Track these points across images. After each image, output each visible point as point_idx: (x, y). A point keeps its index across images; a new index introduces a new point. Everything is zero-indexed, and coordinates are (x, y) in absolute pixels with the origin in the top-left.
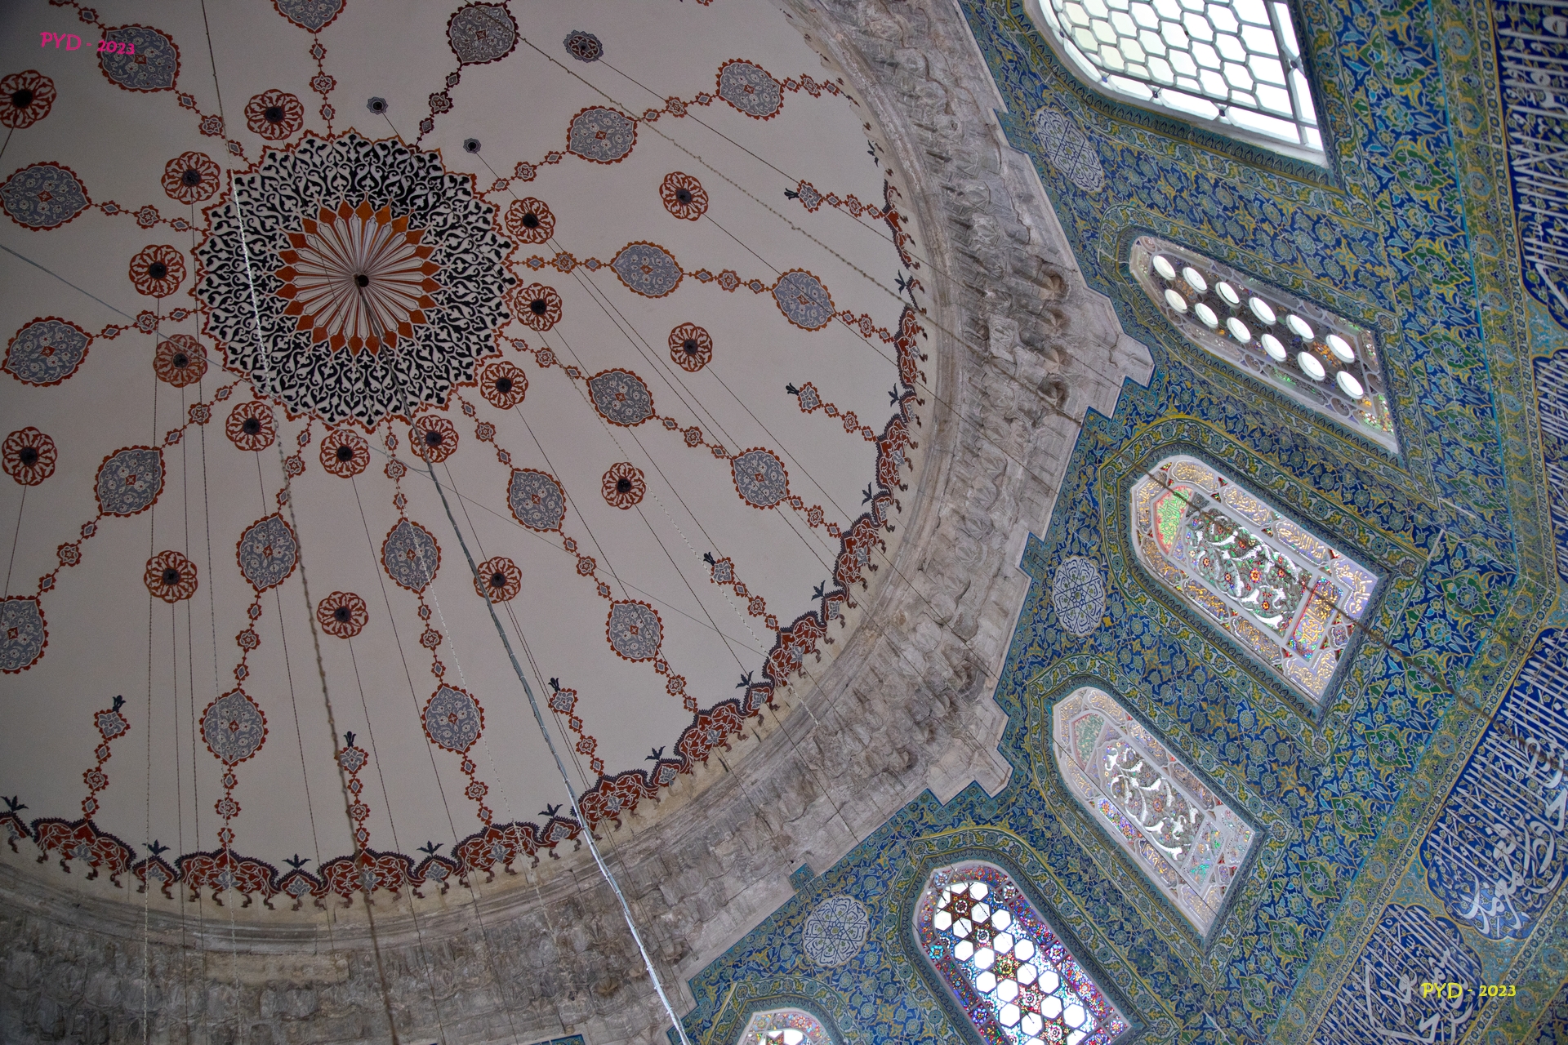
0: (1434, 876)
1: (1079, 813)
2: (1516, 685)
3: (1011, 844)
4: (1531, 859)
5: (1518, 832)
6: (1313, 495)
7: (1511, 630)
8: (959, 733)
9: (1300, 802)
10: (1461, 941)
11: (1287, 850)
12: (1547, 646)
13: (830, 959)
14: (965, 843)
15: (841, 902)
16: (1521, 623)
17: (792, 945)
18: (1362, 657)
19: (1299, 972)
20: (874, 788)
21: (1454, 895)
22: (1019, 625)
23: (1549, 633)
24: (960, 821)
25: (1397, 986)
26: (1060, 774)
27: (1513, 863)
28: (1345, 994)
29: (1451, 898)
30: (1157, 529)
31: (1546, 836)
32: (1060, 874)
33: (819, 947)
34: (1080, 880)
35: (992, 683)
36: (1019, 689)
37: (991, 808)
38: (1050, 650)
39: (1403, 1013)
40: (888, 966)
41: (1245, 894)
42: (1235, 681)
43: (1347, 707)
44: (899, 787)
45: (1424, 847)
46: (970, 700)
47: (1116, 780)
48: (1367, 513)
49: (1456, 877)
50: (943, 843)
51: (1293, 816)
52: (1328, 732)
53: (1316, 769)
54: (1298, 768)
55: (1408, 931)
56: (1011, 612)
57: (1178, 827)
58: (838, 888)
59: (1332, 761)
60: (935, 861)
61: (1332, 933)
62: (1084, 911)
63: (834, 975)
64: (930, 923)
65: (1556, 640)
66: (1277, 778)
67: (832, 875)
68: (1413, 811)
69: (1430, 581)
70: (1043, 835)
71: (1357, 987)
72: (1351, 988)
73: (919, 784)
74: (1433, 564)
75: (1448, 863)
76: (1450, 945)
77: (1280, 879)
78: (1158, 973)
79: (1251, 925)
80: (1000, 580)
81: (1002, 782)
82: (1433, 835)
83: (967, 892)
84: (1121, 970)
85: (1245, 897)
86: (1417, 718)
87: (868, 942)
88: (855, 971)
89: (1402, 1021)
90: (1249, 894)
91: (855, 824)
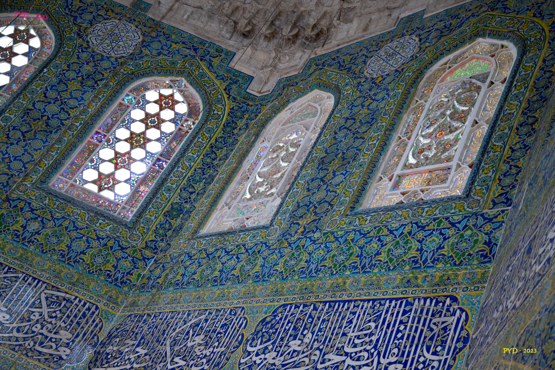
0: (268, 319)
1: (254, 137)
2: (409, 299)
3: (220, 113)
4: (295, 362)
5: (309, 347)
6: (511, 129)
7: (448, 279)
8: (280, 52)
9: (294, 233)
10: (232, 352)
11: (262, 242)
12: (444, 303)
13: (94, 42)
14: (208, 87)
15: (136, 34)
16: (455, 281)
17: (94, 17)
18: (400, 213)
19: (191, 286)
20: (220, 22)
21: (260, 334)
22: (362, 42)
23: (454, 299)
24: (223, 79)
25: (197, 335)
26: (275, 116)
27: (289, 354)
28: (184, 314)
29: (257, 335)
30: (456, 69)
31: (312, 361)
32: (212, 147)
33: (100, 33)
34: (213, 160)
35: (320, 52)
36: (320, 67)
37: (239, 94)
38: (350, 65)
39: (181, 346)
40: (106, 75)
41: (230, 238)
42: (362, 160)
43: (363, 223)
44: (228, 36)
45: (284, 306)
46: (303, 46)
47: (281, 145)
48: (508, 162)
49: (271, 331)
50: (202, 75)
51: (284, 234)
52: (343, 222)
53: (317, 229)
54: (315, 220)
55: (230, 324)
56: (368, 32)
57: (262, 189)
58: (144, 29)
59: (324, 234)
60: (189, 76)
61: (218, 289)
62: (193, 169)
63: (86, 48)
64: (147, 89)
65: (451, 305)
66: (305, 213)
67: (152, 23)
68: (306, 289)
69: (468, 220)
70: (234, 129)
71: (190, 318)
72: (189, 315)
73: (236, 46)
74: (482, 215)
75: (278, 323)
76: (228, 348)
77: (243, 248)
78: (170, 223)
79: (211, 250)
80: (387, 13)
81: (260, 92)
82: (294, 306)
83: (178, 102)
84: (162, 202)
85: (227, 238)
86: (367, 261)
87: (116, 59)
88: (93, 58)
89: (177, 348)
90: (230, 239)
91: (191, 21)
